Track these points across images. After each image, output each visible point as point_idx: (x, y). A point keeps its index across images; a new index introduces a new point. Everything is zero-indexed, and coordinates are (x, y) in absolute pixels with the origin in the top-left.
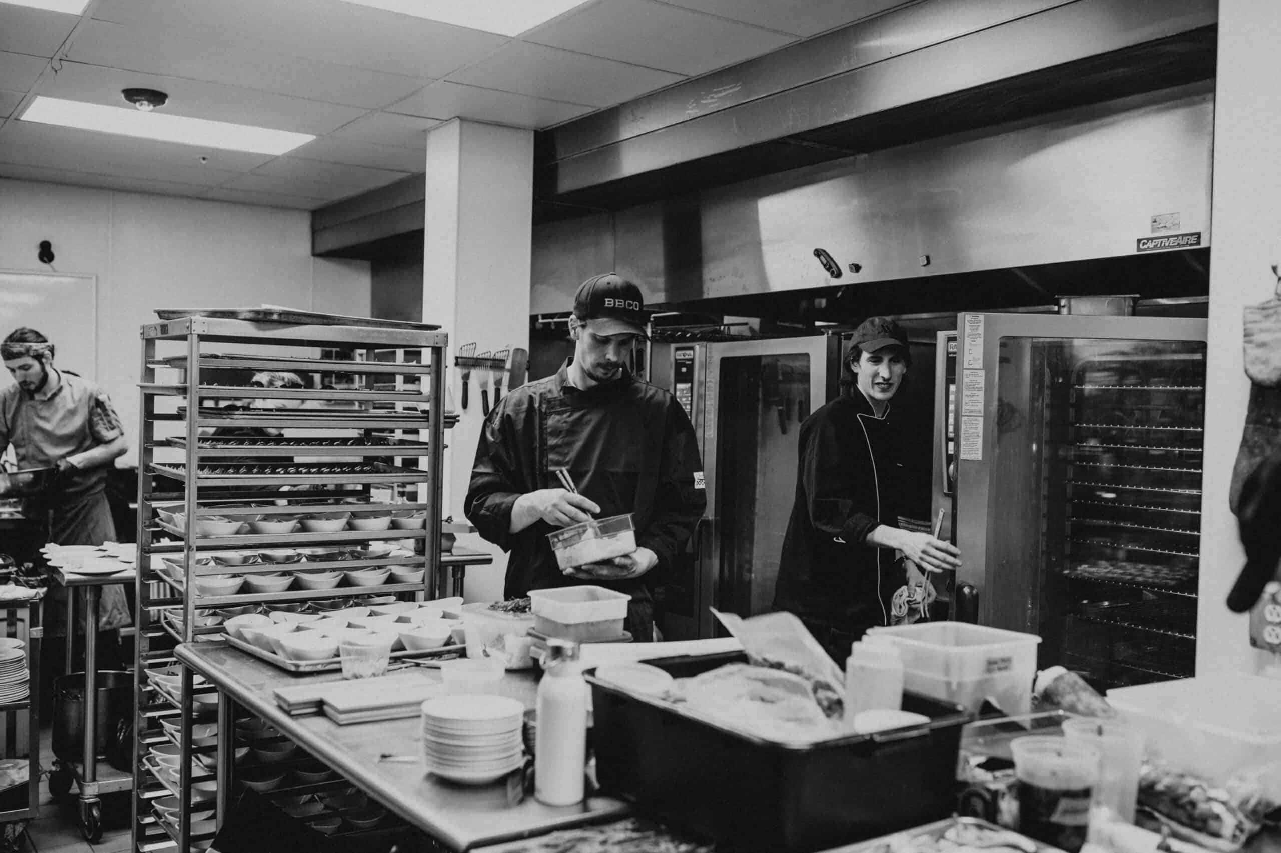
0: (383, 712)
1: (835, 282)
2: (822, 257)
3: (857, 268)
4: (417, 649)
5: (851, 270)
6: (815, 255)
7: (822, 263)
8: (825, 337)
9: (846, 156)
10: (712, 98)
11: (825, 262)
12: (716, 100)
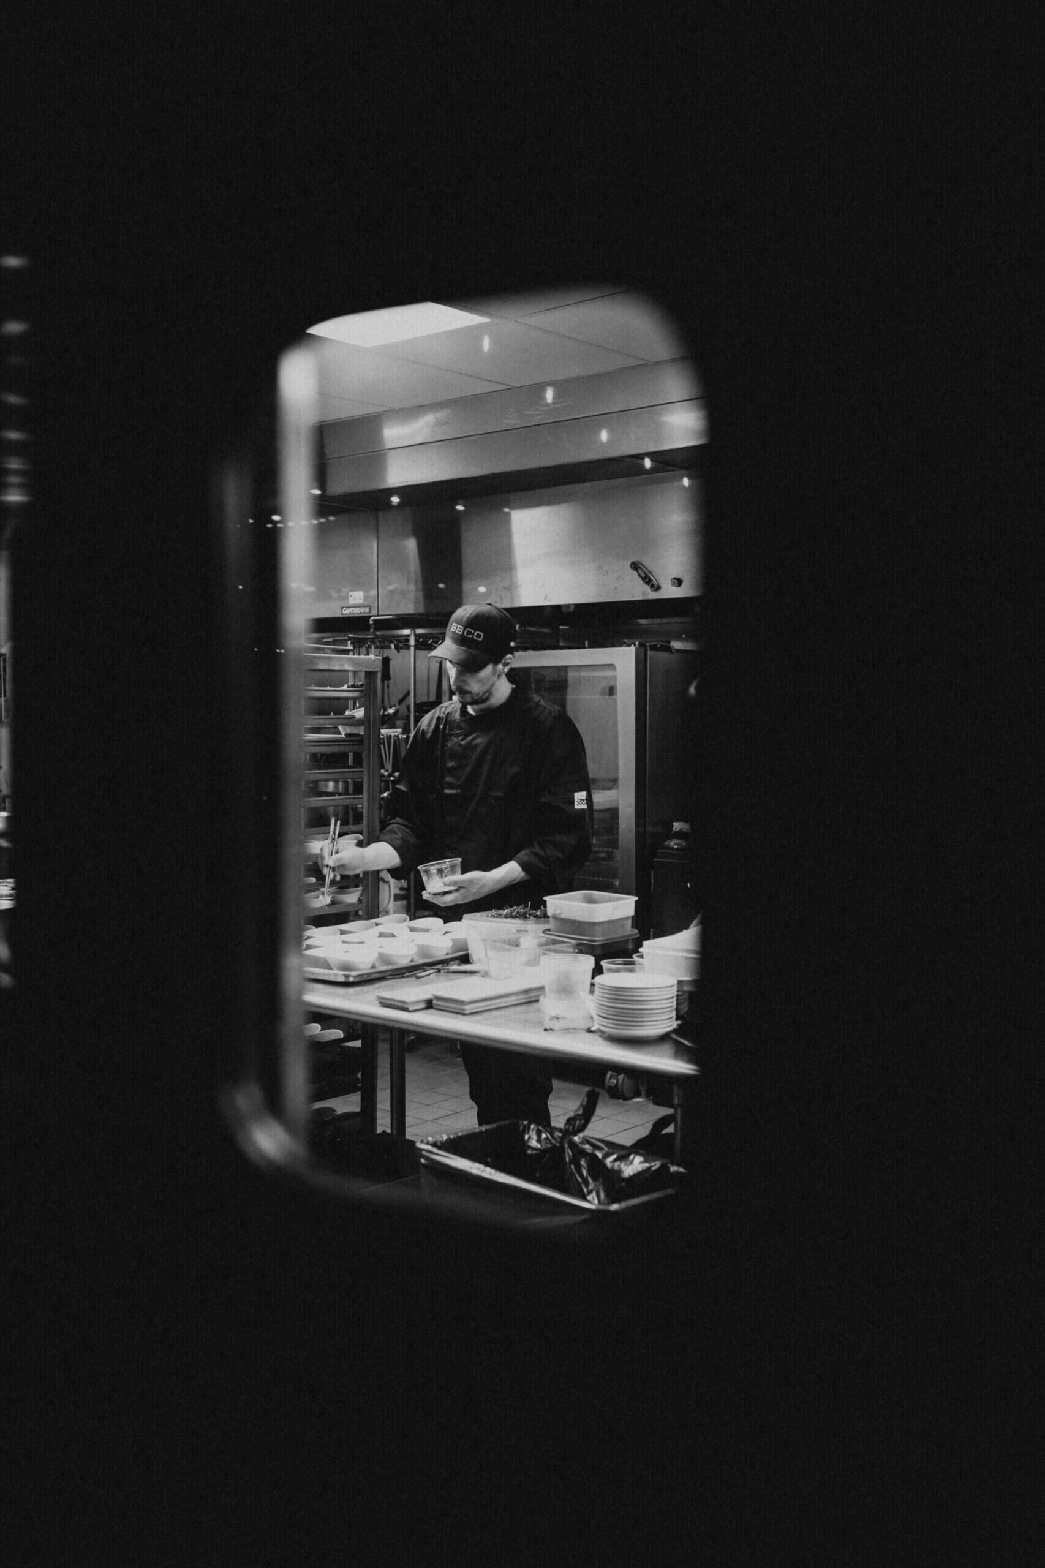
0: (494, 1002)
1: (653, 596)
2: (640, 571)
3: (679, 582)
4: (427, 958)
5: (673, 585)
6: (631, 567)
7: (639, 575)
8: (633, 648)
9: (668, 471)
10: (537, 409)
11: (643, 575)
12: (541, 412)
